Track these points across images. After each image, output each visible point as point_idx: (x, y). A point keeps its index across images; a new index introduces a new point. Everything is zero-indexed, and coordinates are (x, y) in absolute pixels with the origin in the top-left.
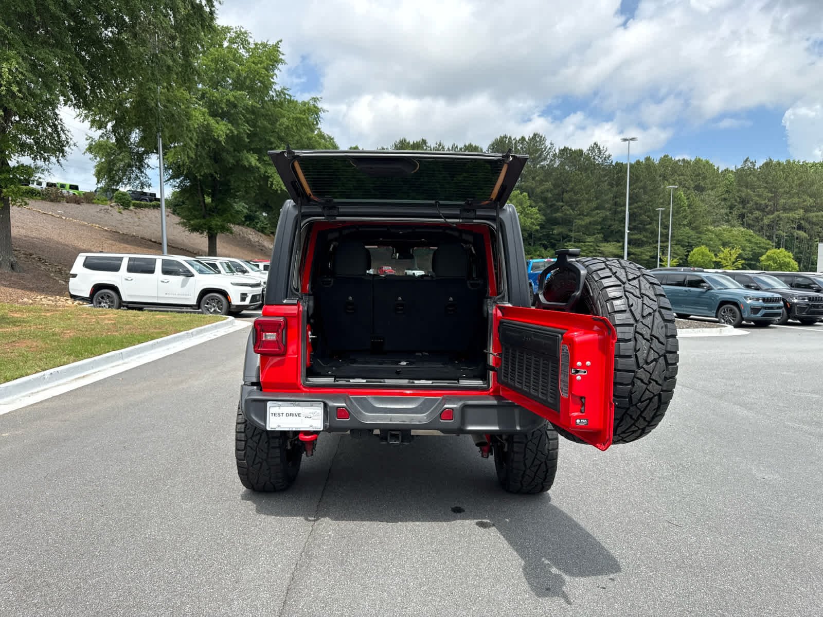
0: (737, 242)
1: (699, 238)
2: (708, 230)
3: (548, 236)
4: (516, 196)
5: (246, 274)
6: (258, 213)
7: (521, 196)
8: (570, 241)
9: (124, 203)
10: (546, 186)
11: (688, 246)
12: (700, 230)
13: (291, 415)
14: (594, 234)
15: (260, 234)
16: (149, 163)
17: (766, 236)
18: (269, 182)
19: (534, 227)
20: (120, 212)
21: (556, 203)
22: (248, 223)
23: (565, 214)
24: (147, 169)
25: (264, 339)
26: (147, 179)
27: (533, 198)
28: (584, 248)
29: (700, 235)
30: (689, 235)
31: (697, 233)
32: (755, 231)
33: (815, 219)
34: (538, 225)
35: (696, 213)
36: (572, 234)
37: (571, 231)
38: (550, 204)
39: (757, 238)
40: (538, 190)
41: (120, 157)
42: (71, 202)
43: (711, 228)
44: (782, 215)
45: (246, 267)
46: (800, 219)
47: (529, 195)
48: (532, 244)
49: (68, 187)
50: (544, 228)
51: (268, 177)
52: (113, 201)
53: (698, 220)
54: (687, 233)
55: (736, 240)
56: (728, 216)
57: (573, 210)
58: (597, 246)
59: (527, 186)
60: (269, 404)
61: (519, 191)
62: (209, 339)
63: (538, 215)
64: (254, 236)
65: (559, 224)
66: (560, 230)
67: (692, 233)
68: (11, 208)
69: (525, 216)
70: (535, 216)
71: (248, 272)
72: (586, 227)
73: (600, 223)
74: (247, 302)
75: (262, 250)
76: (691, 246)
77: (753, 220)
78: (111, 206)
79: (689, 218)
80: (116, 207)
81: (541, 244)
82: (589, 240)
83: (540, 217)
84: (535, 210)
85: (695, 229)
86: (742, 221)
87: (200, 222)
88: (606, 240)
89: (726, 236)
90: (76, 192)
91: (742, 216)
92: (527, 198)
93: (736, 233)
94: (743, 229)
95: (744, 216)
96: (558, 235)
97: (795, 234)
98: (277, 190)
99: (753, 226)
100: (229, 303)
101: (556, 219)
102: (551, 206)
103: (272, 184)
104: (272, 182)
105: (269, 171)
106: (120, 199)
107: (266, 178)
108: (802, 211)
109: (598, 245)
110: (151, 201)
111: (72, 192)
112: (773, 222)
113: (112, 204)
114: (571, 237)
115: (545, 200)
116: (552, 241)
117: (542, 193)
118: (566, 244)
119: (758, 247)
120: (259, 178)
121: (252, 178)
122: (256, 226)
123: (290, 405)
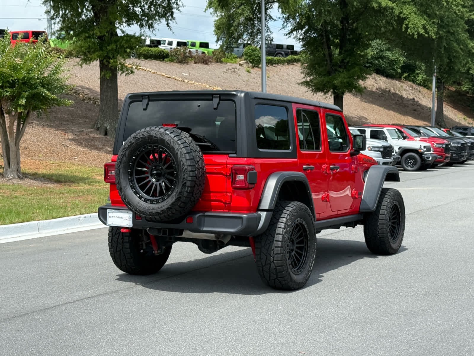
9: (253, 60)
13: (118, 217)
16: (271, 14)
18: (404, 26)
20: (248, 71)
22: (406, 75)
24: (269, 21)
26: (269, 33)
41: (240, 11)
42: (198, 63)
49: (198, 45)
51: (405, 19)
52: (243, 58)
60: (108, 211)
64: (410, 92)
68: (118, 77)
78: (240, 65)
80: (245, 65)
87: (323, 80)
90: (205, 50)
98: (413, 34)
103: (407, 28)
104: (407, 25)
105: (405, 12)
106: (250, 56)
107: (401, 20)
110: (287, 55)
111: (201, 50)
113: (241, 62)
120: (392, 21)
121: (384, 21)
122: (416, 79)
123: (117, 212)
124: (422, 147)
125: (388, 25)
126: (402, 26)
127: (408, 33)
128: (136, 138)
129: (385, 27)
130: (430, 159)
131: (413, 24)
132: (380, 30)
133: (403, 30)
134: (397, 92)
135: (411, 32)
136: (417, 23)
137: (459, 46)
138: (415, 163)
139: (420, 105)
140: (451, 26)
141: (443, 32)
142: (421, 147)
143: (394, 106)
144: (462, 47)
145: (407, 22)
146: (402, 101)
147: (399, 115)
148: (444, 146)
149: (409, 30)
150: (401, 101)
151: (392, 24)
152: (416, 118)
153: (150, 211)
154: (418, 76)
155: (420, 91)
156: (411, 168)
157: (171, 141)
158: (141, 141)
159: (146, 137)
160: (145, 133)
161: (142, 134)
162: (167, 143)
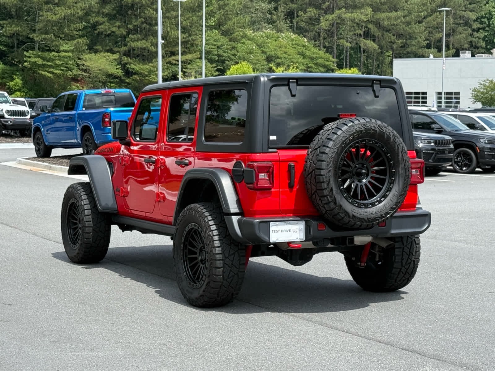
0: (286, 56)
1: (233, 48)
2: (245, 36)
8: (33, 49)
11: (217, 61)
12: (234, 35)
13: (285, 231)
14: (72, 38)
17: (325, 47)
28: (58, 62)
29: (234, 44)
30: (219, 44)
31: (230, 40)
32: (310, 39)
33: (386, 23)
35: (227, 8)
36: (36, 37)
37: (32, 30)
39: (314, 50)
43: (249, 32)
44: (344, 16)
46: (368, 21)
53: (230, 19)
54: (215, 41)
55: (285, 53)
56: (271, 13)
58: (79, 59)
60: (271, 224)
65: (10, 16)
66: (15, 29)
67: (224, 40)
72: (59, 24)
73: (81, 19)
76: (223, 62)
77: (306, 22)
79: (217, 16)
82: (65, 47)
85: (225, 33)
86: (292, 22)
88: (92, 49)
89: (271, 48)
91: (290, 15)
93: (285, 42)
94: (293, 36)
95: (293, 14)
96: (10, 36)
97: (362, 45)
99: (307, 31)
108: (369, 10)
109: (82, 57)
112: (333, 25)
114: (35, 42)
118: (25, 53)
119: (316, 64)
123: (284, 224)
128: (349, 132)
153: (369, 216)
157: (391, 134)
158: (356, 136)
159: (362, 131)
160: (360, 126)
161: (359, 127)
162: (387, 137)
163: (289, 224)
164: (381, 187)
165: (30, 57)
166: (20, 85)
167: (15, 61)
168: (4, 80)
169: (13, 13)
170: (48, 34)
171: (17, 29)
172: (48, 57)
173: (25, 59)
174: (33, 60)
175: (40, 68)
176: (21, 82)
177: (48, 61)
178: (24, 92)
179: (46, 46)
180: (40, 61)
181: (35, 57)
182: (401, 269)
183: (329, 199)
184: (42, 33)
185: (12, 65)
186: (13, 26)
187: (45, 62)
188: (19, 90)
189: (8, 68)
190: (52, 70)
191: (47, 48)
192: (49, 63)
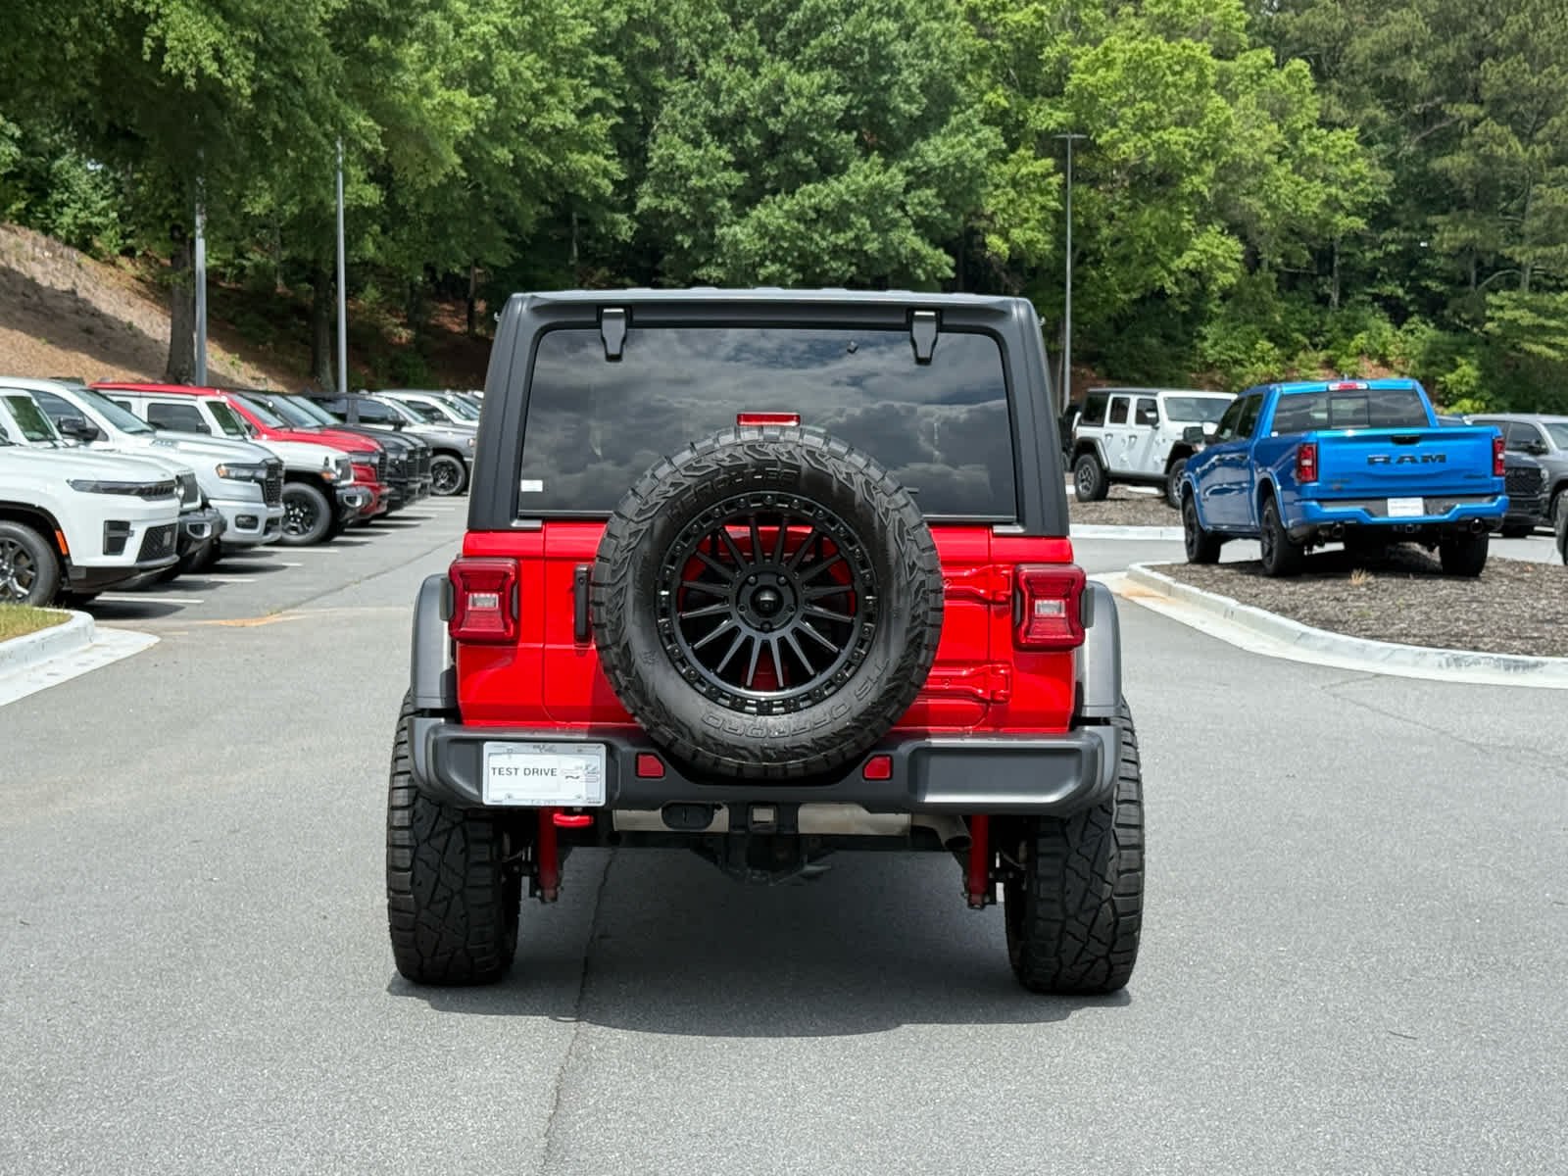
3: (1409, 262)
4: (1256, 78)
5: (96, 445)
6: (63, 162)
7: (1280, 76)
8: (1512, 284)
10: (1398, 28)
13: (535, 771)
15: (75, 254)
18: (148, 42)
19: (1339, 219)
21: (1448, 109)
22: (18, 205)
23: (1488, 160)
25: (470, 608)
27: (1336, 84)
34: (1359, 211)
36: (1522, 254)
37: (1516, 236)
38: (1417, 109)
40: (1361, 48)
45: (93, 413)
47: (1316, 71)
48: (1335, 298)
50: (1391, 224)
51: (148, 18)
57: (1527, 138)
59: (1307, 28)
60: (488, 747)
61: (1268, 54)
62: (112, 660)
63: (1360, 165)
64: (52, 266)
65: (1462, 205)
66: (1465, 234)
69: (1296, 170)
70: (1345, 171)
71: (106, 438)
74: (128, 557)
75: (89, 331)
81: (1376, 297)
83: (1372, 177)
84: (1344, 140)
92: (1309, 83)
96: (1455, 255)
98: (182, 75)
100: (61, 558)
101: (1444, 177)
102: (1426, 119)
103: (160, 50)
104: (160, 42)
114: (1519, 267)
115: (1394, 92)
116: (1433, 285)
117: (1381, 59)
118: (1491, 298)
120: (99, 20)
121: (75, 21)
122: (54, 221)
123: (531, 750)
124: (332, 465)
125: (87, 36)
126: (140, 45)
127: (164, 68)
128: (697, 469)
129: (78, 42)
130: (359, 503)
131: (179, 40)
132: (62, 50)
133: (147, 57)
134: (14, 266)
135: (176, 67)
136: (194, 38)
137: (321, 125)
138: (310, 518)
139: (96, 314)
140: (295, 57)
141: (273, 73)
142: (326, 464)
143: (18, 314)
144: (329, 127)
145: (158, 32)
146: (40, 298)
147: (49, 346)
148: (376, 460)
149: (167, 59)
150: (35, 298)
151: (102, 32)
152: (103, 359)
154: (61, 214)
155: (79, 266)
156: (299, 534)
157: (859, 479)
158: (720, 482)
159: (745, 466)
160: (739, 452)
161: (730, 456)
162: (839, 489)
163: (551, 751)
164: (835, 648)
165: (1501, 308)
166: (1473, 382)
167: (1461, 319)
168: (1434, 368)
169: (1467, 194)
170: (1556, 245)
171: (1471, 235)
172: (1552, 306)
173: (1488, 313)
174: (1508, 315)
175: (1526, 337)
176: (1476, 373)
177: (1552, 317)
178: (1482, 399)
179: (1546, 276)
180: (1527, 318)
181: (1517, 308)
182: (1064, 923)
183: (621, 679)
184: (1537, 244)
185: (1457, 330)
186: (1462, 227)
187: (1541, 320)
188: (1470, 395)
189: (1445, 337)
190: (1559, 340)
191: (1552, 283)
192: (1553, 323)
